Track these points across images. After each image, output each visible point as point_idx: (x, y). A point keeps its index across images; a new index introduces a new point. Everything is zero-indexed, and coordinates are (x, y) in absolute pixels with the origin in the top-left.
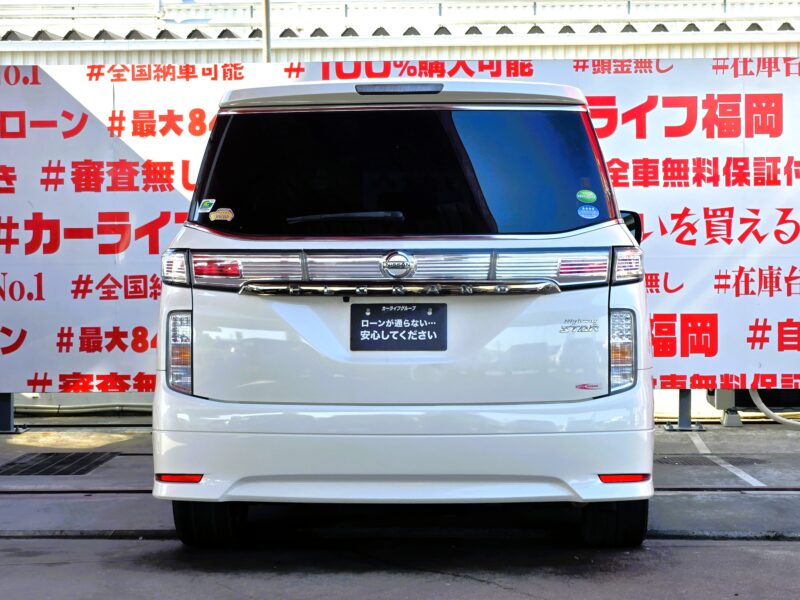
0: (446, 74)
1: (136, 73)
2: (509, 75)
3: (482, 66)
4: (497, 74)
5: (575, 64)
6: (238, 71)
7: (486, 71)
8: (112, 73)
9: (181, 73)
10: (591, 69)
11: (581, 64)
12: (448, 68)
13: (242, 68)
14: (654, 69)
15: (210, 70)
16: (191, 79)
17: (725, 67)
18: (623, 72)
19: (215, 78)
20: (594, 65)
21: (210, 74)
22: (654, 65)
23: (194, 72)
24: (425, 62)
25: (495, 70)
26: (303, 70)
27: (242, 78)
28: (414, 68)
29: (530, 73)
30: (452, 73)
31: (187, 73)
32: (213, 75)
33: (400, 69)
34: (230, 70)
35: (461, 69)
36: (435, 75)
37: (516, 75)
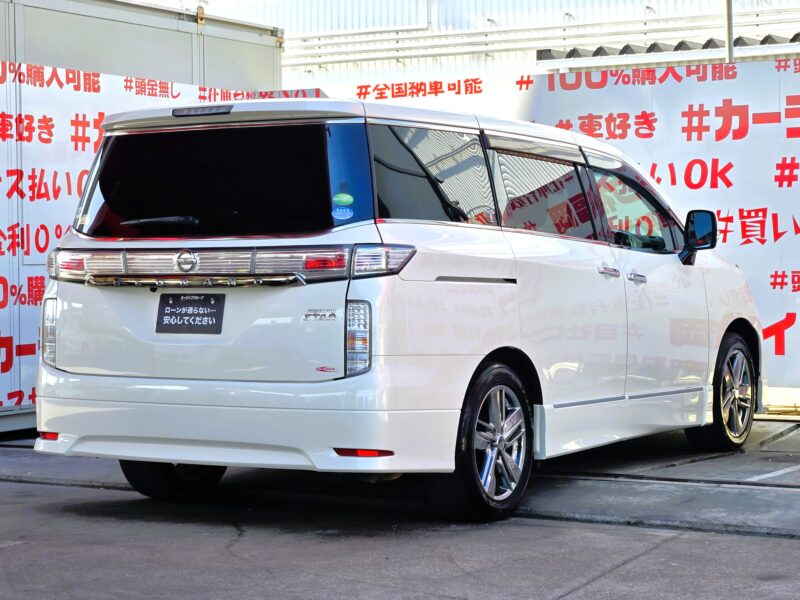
0: (657, 81)
1: (395, 91)
2: (714, 78)
3: (689, 73)
4: (703, 78)
6: (478, 85)
7: (693, 76)
8: (376, 92)
9: (431, 89)
12: (659, 74)
13: (480, 82)
15: (454, 85)
16: (439, 94)
19: (458, 93)
21: (454, 89)
23: (441, 87)
24: (638, 70)
25: (701, 75)
26: (531, 82)
27: (480, 92)
28: (628, 76)
29: (734, 76)
30: (662, 80)
31: (436, 89)
32: (457, 90)
33: (616, 78)
34: (471, 85)
35: (670, 75)
36: (647, 82)
37: (720, 78)
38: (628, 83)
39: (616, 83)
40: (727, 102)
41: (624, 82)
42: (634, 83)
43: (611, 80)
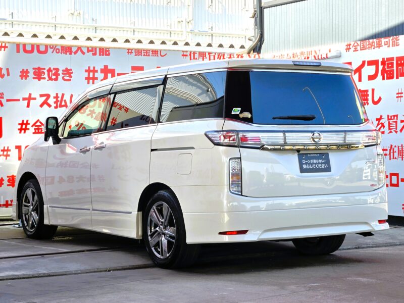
0: (73, 53)
2: (100, 55)
3: (89, 51)
4: (95, 54)
5: (127, 51)
7: (90, 53)
10: (134, 53)
11: (130, 51)
12: (74, 50)
14: (159, 55)
17: (186, 55)
18: (147, 55)
20: (135, 52)
22: (159, 53)
24: (64, 47)
25: (94, 52)
28: (59, 49)
29: (109, 55)
30: (75, 53)
33: (52, 50)
35: (79, 51)
36: (68, 53)
37: (103, 55)
38: (58, 53)
39: (53, 52)
40: (106, 67)
41: (57, 52)
42: (61, 53)
43: (50, 50)
